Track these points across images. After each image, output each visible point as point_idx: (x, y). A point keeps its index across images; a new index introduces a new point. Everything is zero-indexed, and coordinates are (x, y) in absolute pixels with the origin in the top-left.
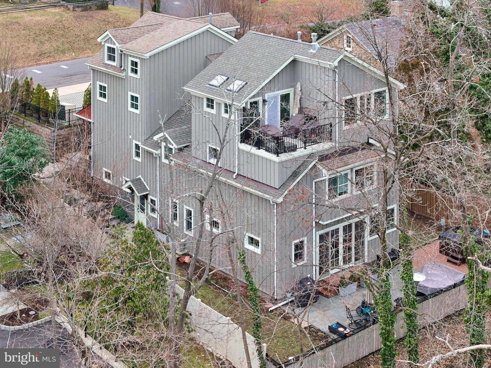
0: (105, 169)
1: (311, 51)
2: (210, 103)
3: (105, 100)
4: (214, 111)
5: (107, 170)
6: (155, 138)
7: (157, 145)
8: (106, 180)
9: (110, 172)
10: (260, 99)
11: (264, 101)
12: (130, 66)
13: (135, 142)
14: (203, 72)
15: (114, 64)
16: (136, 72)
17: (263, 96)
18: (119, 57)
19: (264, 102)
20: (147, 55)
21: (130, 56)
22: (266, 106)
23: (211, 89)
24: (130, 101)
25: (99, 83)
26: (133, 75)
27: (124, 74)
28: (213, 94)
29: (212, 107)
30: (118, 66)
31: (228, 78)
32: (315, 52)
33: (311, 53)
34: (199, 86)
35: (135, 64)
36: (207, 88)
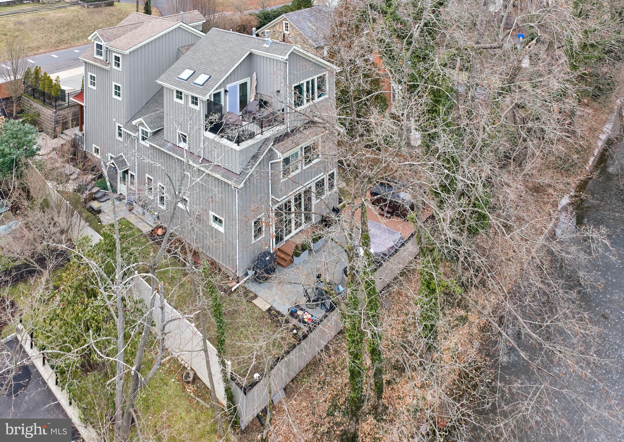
0: (94, 145)
1: (265, 45)
2: (179, 95)
3: (95, 88)
4: (182, 102)
5: (95, 146)
6: (134, 123)
7: (135, 129)
8: (95, 155)
9: (99, 148)
10: (222, 90)
12: (114, 61)
13: (118, 124)
14: (173, 66)
15: (101, 58)
16: (119, 65)
17: (225, 87)
18: (105, 52)
19: (225, 92)
20: (127, 52)
21: (114, 52)
22: (227, 96)
23: (180, 83)
24: (114, 90)
25: (89, 74)
26: (116, 68)
27: (109, 67)
28: (181, 87)
29: (181, 98)
30: (105, 60)
31: (195, 72)
32: (268, 46)
33: (265, 47)
34: (170, 79)
35: (117, 59)
36: (175, 81)
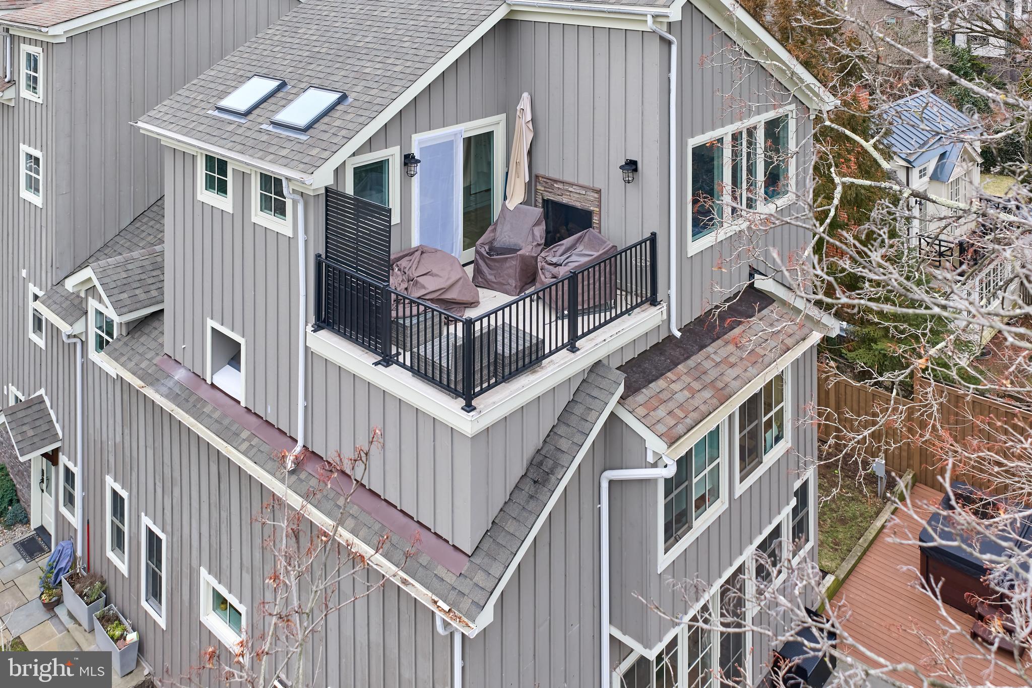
2: (217, 173)
4: (225, 203)
6: (70, 284)
7: (79, 307)
10: (393, 155)
11: (409, 160)
12: (23, 70)
13: (32, 289)
14: (210, 73)
16: (36, 84)
17: (404, 142)
19: (406, 164)
20: (58, 32)
22: (416, 181)
23: (219, 125)
24: (23, 171)
26: (29, 94)
27: (12, 94)
29: (222, 188)
30: (2, 74)
31: (282, 85)
34: (186, 115)
35: (33, 62)
36: (206, 121)
